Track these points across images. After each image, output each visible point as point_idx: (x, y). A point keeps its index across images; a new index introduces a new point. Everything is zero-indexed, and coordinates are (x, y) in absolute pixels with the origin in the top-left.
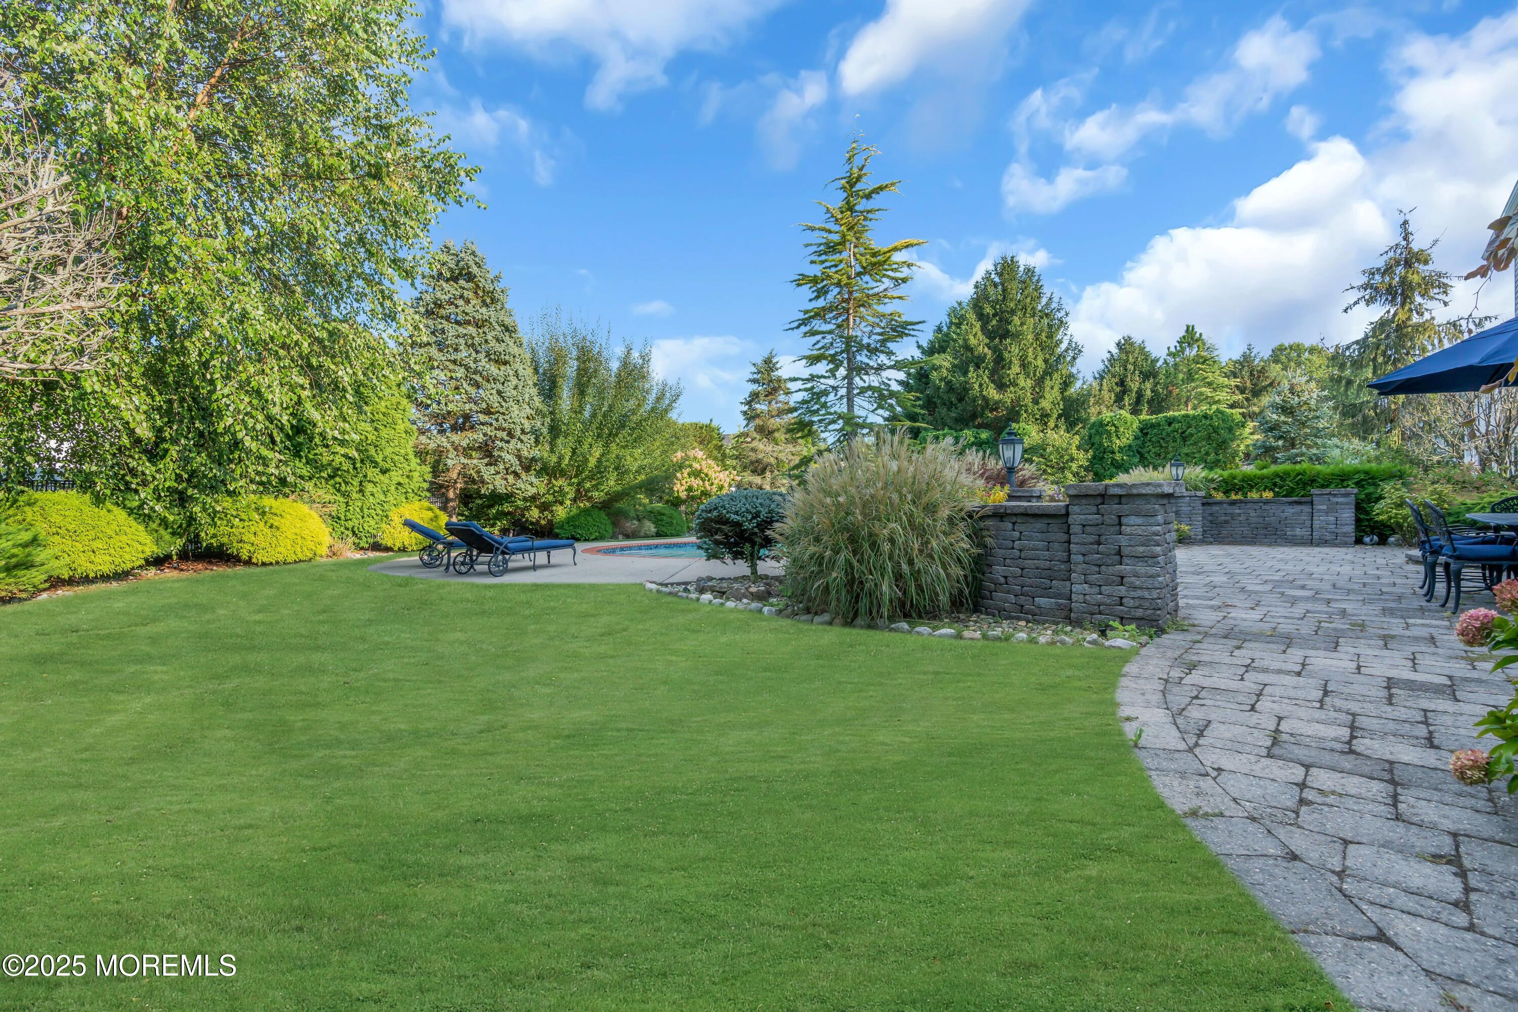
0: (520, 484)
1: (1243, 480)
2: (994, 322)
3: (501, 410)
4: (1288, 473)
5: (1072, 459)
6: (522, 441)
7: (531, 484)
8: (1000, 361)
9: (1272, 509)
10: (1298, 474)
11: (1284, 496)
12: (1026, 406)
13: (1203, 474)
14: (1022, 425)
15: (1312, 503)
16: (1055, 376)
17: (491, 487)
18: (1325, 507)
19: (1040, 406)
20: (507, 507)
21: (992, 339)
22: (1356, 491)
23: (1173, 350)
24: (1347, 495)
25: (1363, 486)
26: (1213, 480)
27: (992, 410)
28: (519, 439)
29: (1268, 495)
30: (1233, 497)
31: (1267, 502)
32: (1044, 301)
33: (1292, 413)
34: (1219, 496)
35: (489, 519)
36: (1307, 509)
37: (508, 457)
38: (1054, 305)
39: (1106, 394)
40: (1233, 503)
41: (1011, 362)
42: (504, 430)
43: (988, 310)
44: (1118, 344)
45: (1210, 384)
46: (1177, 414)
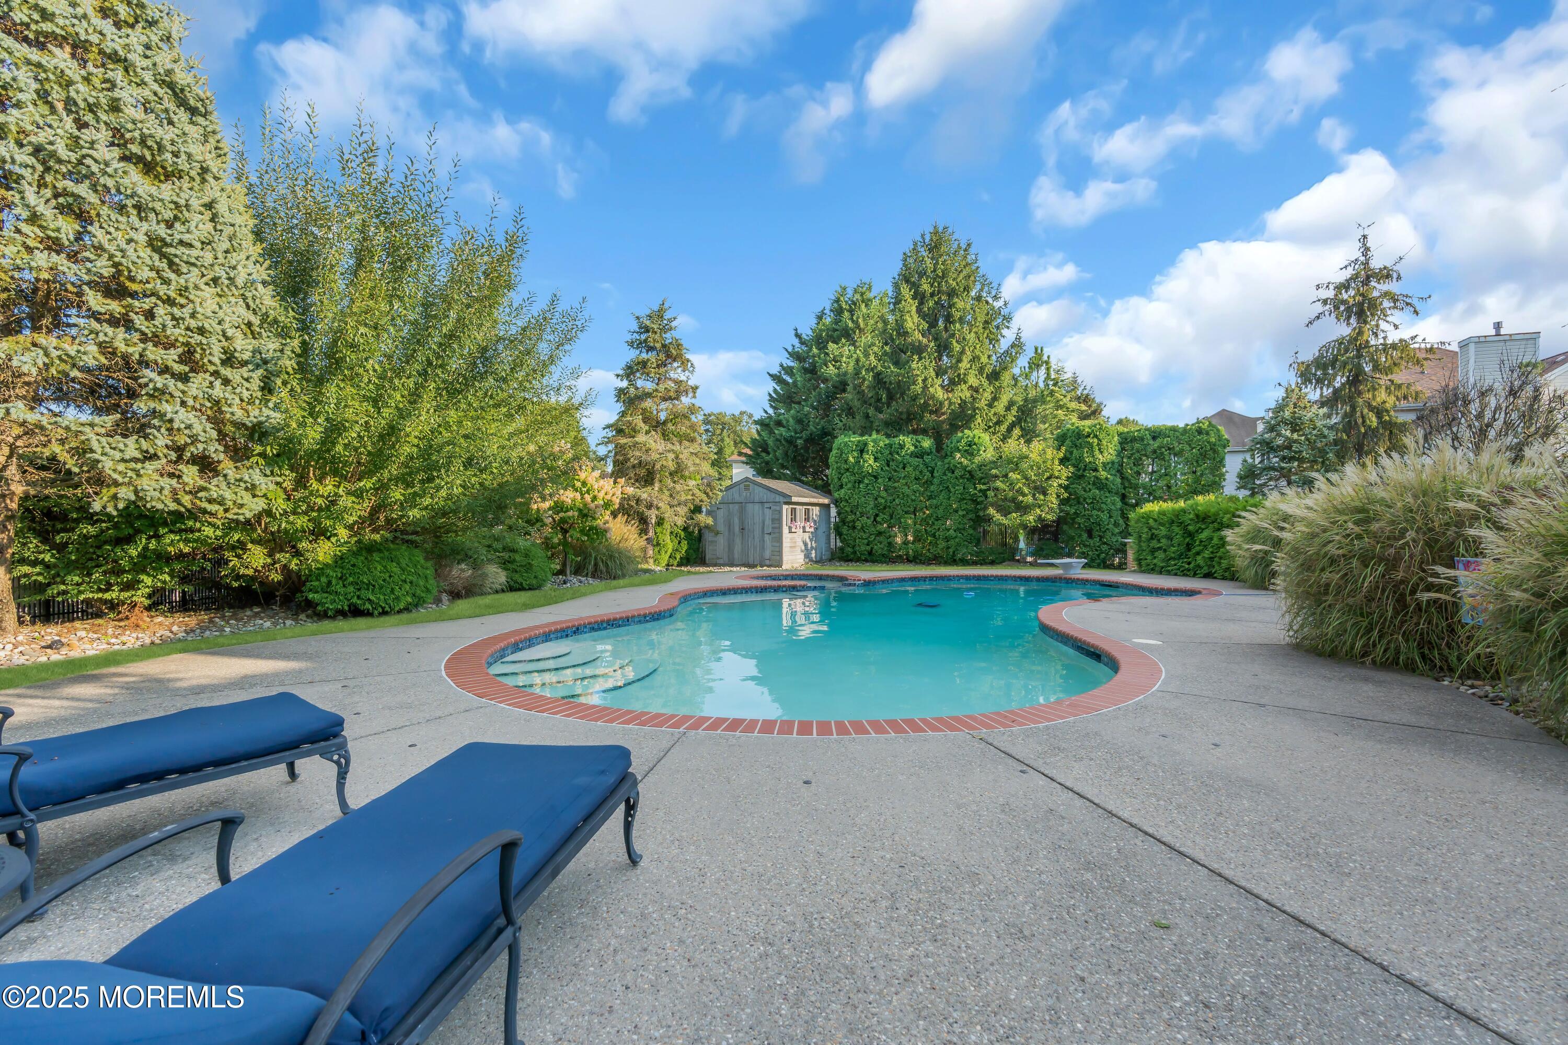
0: (217, 488)
3: (162, 290)
5: (1051, 477)
6: (226, 382)
7: (252, 489)
8: (941, 352)
14: (976, 432)
17: (126, 493)
20: (172, 543)
28: (216, 374)
35: (119, 572)
37: (183, 417)
42: (169, 345)
43: (926, 287)
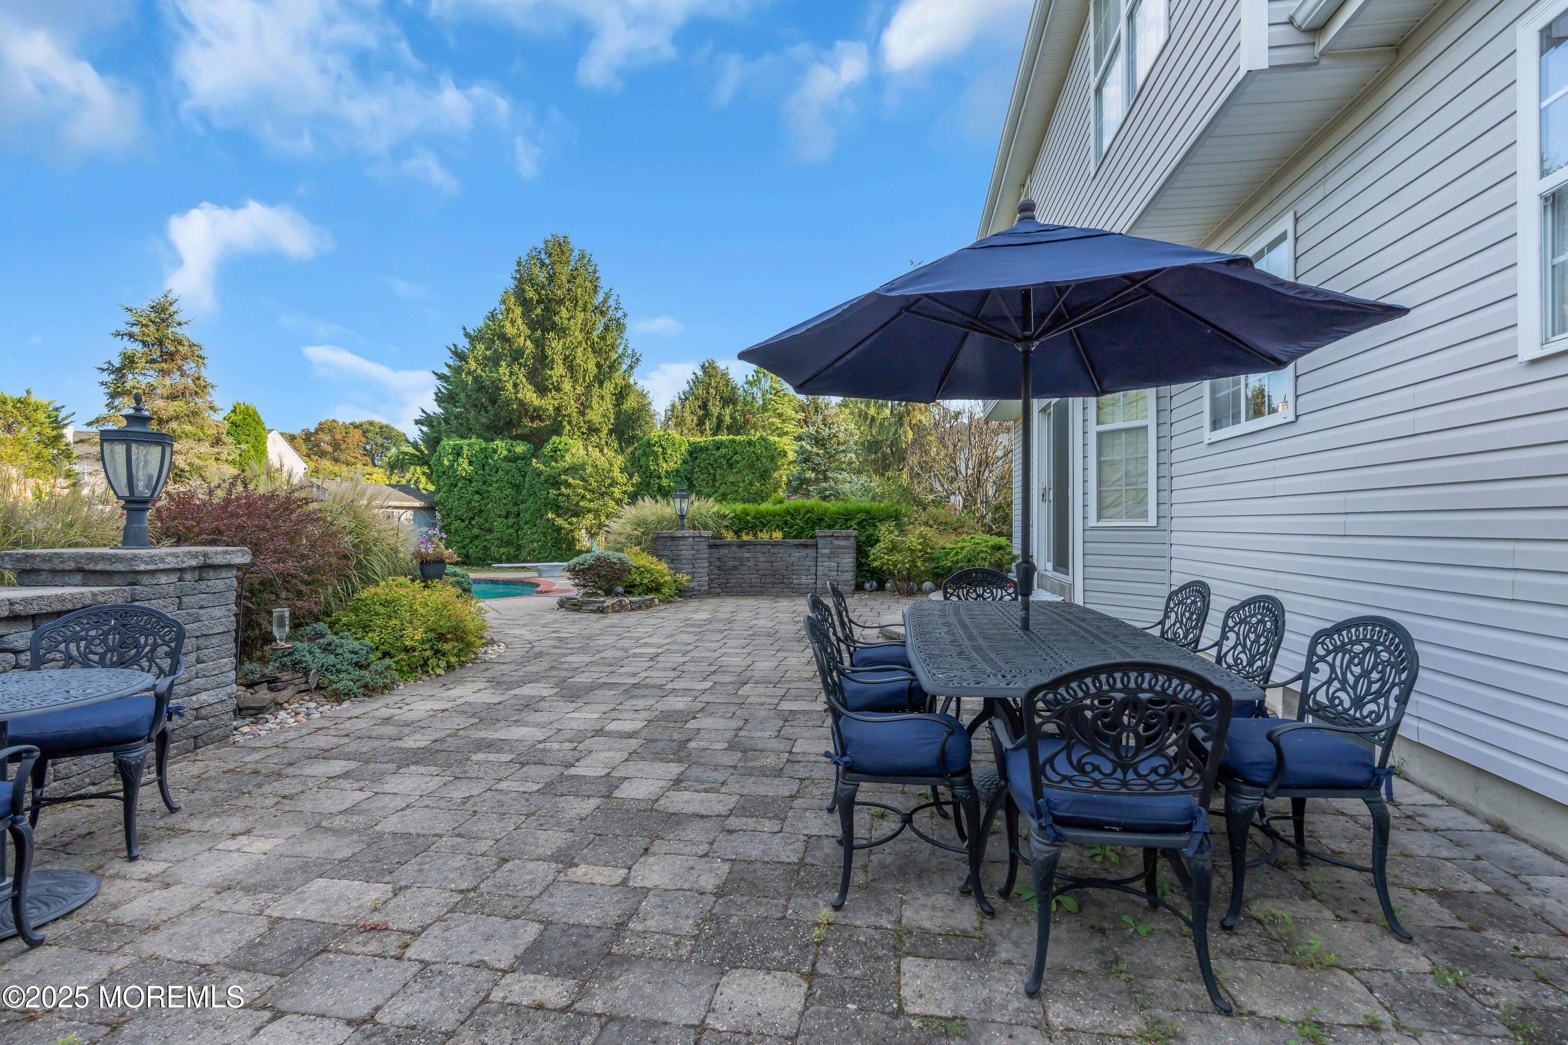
1: (755, 517)
2: (539, 311)
4: (797, 510)
5: (614, 483)
8: (542, 360)
9: (781, 552)
10: (808, 512)
11: (795, 537)
12: (569, 416)
13: (715, 509)
14: (565, 438)
15: (816, 546)
16: (607, 384)
18: (827, 551)
19: (586, 418)
21: (534, 330)
22: (855, 533)
23: (750, 378)
24: (847, 538)
25: (864, 527)
26: (725, 516)
27: (532, 419)
29: (778, 535)
30: (745, 538)
31: (775, 544)
32: (600, 297)
33: (823, 445)
34: (729, 536)
36: (811, 552)
38: (611, 302)
39: (688, 418)
40: (742, 545)
41: (553, 361)
43: (531, 294)
44: (703, 367)
45: (780, 415)
46: (724, 438)
